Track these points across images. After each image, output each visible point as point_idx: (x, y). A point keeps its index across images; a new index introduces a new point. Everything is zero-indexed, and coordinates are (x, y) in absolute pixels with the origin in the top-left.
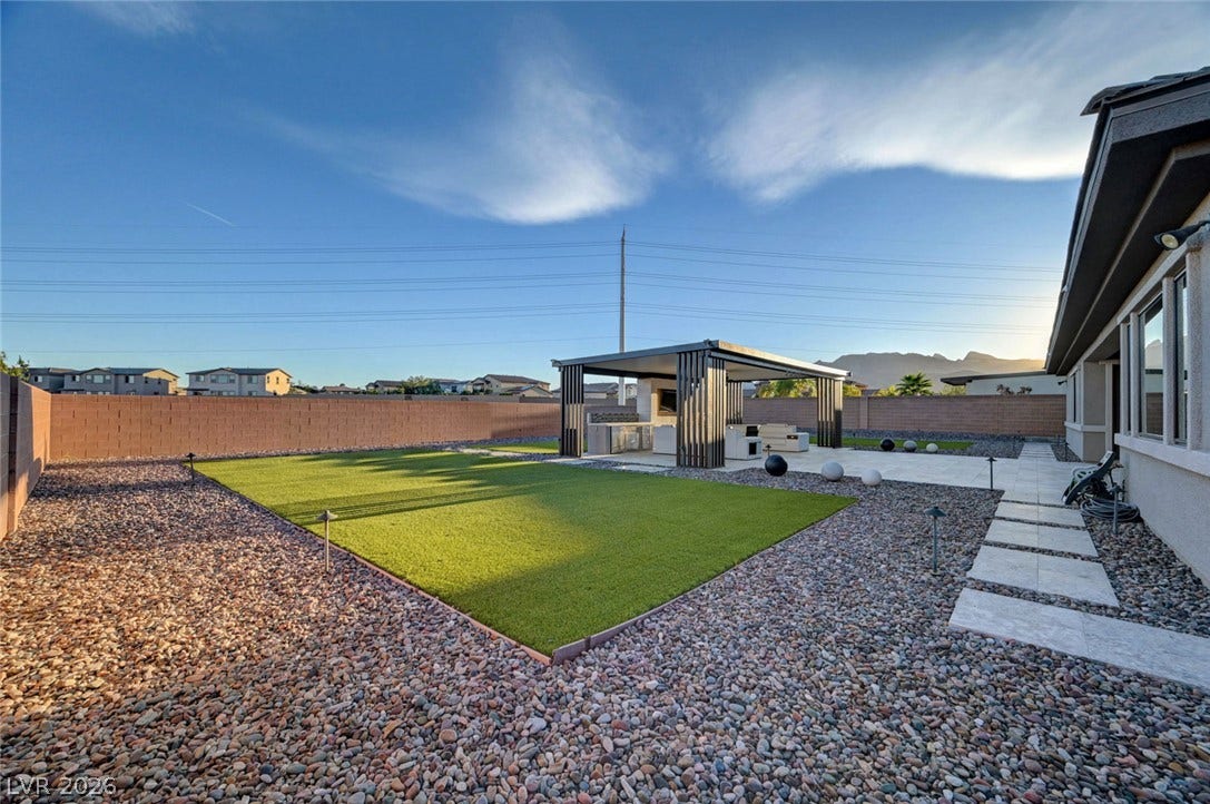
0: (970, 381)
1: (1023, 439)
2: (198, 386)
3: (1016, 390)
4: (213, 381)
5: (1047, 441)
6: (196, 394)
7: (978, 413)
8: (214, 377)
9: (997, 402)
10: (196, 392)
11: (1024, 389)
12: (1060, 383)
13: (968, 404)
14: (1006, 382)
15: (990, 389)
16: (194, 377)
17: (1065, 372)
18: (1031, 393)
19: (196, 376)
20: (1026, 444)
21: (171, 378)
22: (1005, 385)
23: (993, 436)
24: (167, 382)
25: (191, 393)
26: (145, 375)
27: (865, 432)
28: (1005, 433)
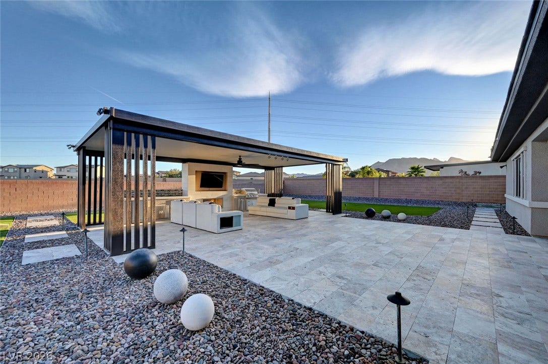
0: (442, 168)
1: (476, 205)
2: (60, 174)
3: (471, 173)
4: (68, 171)
5: (491, 207)
6: (59, 177)
7: (446, 188)
8: (68, 169)
9: (458, 180)
10: (60, 177)
11: (476, 173)
12: (502, 167)
13: (440, 182)
14: (464, 168)
15: (455, 172)
16: (59, 169)
17: (505, 160)
18: (481, 175)
19: (60, 168)
20: (477, 208)
21: (49, 170)
22: (464, 170)
23: (455, 203)
24: (47, 172)
25: (57, 177)
26: (34, 168)
27: (376, 199)
28: (464, 201)
